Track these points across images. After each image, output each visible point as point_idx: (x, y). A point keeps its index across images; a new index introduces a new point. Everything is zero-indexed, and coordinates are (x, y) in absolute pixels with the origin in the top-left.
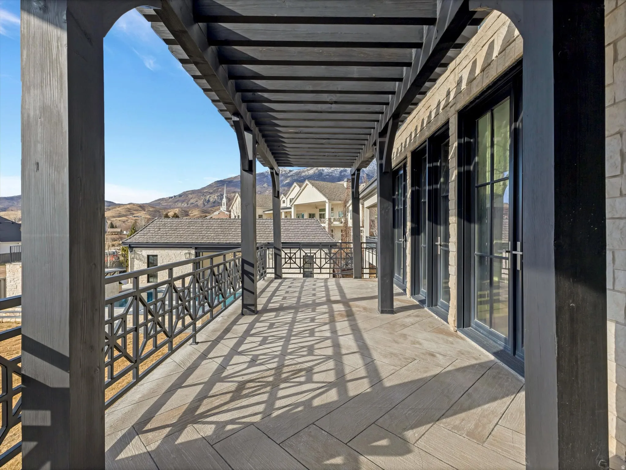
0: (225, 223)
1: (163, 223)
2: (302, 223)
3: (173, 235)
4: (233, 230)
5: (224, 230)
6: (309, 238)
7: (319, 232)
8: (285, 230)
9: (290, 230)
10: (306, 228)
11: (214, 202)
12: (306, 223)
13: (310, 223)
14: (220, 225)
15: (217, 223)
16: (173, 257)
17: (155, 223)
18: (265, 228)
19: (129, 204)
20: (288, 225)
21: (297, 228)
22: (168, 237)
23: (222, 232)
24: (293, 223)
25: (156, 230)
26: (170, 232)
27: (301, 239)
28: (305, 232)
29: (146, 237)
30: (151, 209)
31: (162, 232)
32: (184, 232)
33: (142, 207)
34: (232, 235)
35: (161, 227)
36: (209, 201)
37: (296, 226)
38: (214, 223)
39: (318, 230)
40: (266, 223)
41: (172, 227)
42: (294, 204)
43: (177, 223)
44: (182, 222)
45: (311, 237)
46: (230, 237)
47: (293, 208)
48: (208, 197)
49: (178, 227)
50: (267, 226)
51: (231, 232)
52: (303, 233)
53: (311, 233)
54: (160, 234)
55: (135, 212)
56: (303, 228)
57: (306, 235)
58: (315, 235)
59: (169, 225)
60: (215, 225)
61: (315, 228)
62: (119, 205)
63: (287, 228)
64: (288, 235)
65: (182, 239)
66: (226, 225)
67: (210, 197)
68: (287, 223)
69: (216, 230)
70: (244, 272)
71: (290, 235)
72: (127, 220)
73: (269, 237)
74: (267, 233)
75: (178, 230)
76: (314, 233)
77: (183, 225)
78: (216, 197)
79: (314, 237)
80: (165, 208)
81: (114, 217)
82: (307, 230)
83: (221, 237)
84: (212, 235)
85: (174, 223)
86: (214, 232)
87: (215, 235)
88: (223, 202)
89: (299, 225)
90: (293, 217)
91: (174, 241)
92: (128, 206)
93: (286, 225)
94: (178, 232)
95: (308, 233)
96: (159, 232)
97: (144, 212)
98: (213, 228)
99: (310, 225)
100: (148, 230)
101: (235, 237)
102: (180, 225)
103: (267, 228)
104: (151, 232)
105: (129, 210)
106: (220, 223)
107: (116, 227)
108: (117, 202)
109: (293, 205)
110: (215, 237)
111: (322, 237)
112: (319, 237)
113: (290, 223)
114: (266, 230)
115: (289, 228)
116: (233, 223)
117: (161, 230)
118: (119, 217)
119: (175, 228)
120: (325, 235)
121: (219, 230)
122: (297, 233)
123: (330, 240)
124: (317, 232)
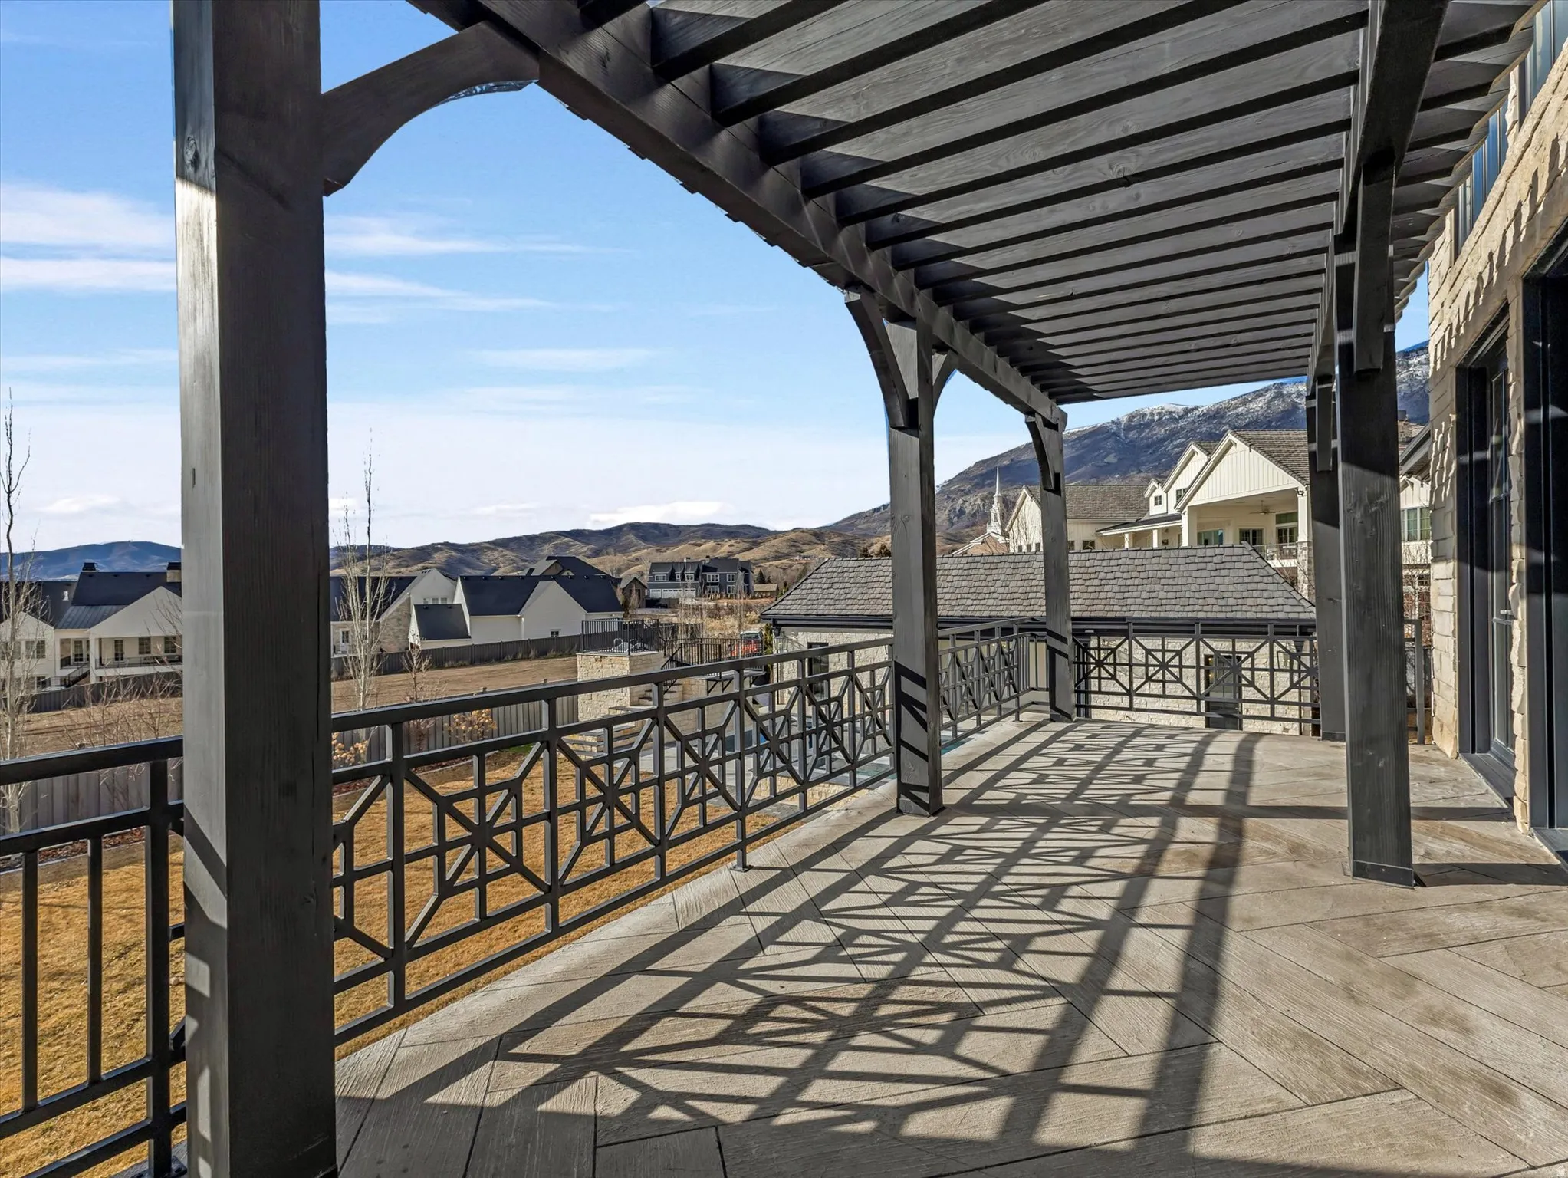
0: (979, 565)
1: (839, 570)
2: (1201, 559)
3: (860, 597)
4: (999, 583)
5: (977, 584)
6: (1223, 602)
7: (1261, 586)
8: (1145, 582)
9: (1163, 582)
10: (1213, 573)
11: (974, 515)
12: (1215, 560)
13: (1228, 559)
14: (966, 572)
15: (959, 566)
17: (823, 570)
18: (1085, 576)
19: (795, 530)
20: (1156, 567)
21: (1185, 574)
22: (850, 602)
23: (972, 590)
24: (1171, 561)
25: (826, 586)
26: (854, 590)
27: (1197, 608)
28: (1212, 587)
29: (804, 602)
30: (835, 540)
31: (837, 591)
32: (883, 590)
33: (819, 535)
34: (995, 595)
35: (836, 580)
36: (962, 512)
37: (1182, 568)
38: (953, 567)
39: (1256, 579)
40: (1088, 564)
41: (858, 580)
42: (1190, 504)
43: (869, 569)
44: (880, 568)
45: (1231, 601)
46: (990, 602)
47: (1185, 518)
48: (960, 501)
49: (869, 579)
50: (1091, 570)
51: (993, 589)
52: (1203, 588)
53: (1231, 588)
54: (832, 596)
55: (805, 547)
56: (1205, 573)
57: (1216, 594)
58: (1245, 594)
59: (852, 575)
60: (954, 572)
61: (1246, 573)
62: (776, 534)
63: (1151, 574)
64: (1154, 595)
65: (879, 607)
66: (981, 571)
67: (965, 501)
68: (1154, 561)
69: (956, 584)
70: (902, 699)
71: (1161, 595)
72: (791, 566)
73: (1096, 602)
74: (1091, 589)
75: (870, 586)
76: (1241, 587)
77: (881, 573)
78: (979, 502)
79: (1240, 602)
80: (865, 535)
81: (766, 560)
82: (1218, 580)
83: (969, 602)
85: (863, 568)
87: (954, 596)
88: (993, 512)
89: (1192, 567)
90: (1185, 543)
91: (860, 612)
92: (792, 536)
93: (1148, 567)
94: (871, 591)
95: (1222, 588)
96: (831, 590)
97: (822, 547)
98: (950, 578)
99: (1228, 566)
100: (809, 586)
101: (1004, 602)
102: (875, 574)
103: (1093, 576)
104: (815, 591)
105: (793, 543)
106: (966, 566)
107: (769, 582)
108: (771, 529)
109: (1186, 509)
110: (954, 603)
111: (1271, 602)
112: (1260, 601)
113: (1162, 561)
114: (1088, 583)
115: (1159, 575)
116: (999, 565)
117: (836, 586)
118: (776, 558)
119: (863, 580)
120: (1280, 593)
121: (964, 583)
122: (1184, 588)
123: (1300, 609)
124: (1254, 586)
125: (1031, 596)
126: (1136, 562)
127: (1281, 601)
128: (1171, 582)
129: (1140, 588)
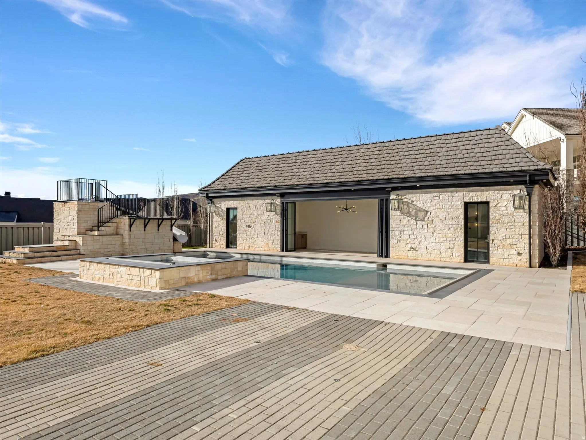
0: (328, 154)
1: (250, 163)
2: (467, 139)
3: (256, 177)
4: (337, 163)
5: (324, 165)
6: (478, 164)
7: (505, 152)
8: (428, 155)
9: (440, 154)
10: (474, 147)
12: (476, 138)
13: (486, 137)
14: (319, 159)
15: (317, 155)
16: (254, 211)
18: (391, 155)
20: (437, 146)
21: (455, 148)
22: (250, 180)
23: (321, 169)
24: (447, 142)
25: (239, 172)
26: (254, 174)
27: (459, 168)
28: (472, 155)
29: (225, 183)
31: (245, 175)
34: (334, 171)
35: (246, 169)
37: (454, 145)
38: (313, 156)
39: (502, 147)
41: (258, 168)
43: (266, 161)
44: (271, 160)
45: (483, 163)
46: (330, 175)
49: (264, 167)
50: (395, 151)
51: (333, 167)
52: (465, 156)
53: (485, 154)
54: (241, 178)
56: (469, 147)
57: (474, 159)
58: (494, 158)
59: (255, 165)
61: (496, 144)
63: (432, 151)
64: (432, 163)
65: (265, 182)
68: (436, 142)
69: (312, 166)
71: (438, 162)
73: (394, 170)
74: (393, 162)
75: (263, 170)
76: (491, 154)
79: (489, 162)
82: (476, 150)
83: (317, 176)
84: (306, 173)
85: (262, 161)
86: (309, 169)
87: (309, 173)
89: (460, 144)
91: (254, 186)
93: (431, 147)
94: (263, 174)
95: (478, 155)
96: (242, 175)
98: (309, 163)
99: (484, 141)
101: (338, 174)
103: (396, 154)
104: (233, 175)
106: (321, 155)
110: (308, 177)
111: (511, 161)
112: (503, 161)
113: (441, 142)
114: (392, 159)
115: (438, 150)
116: (340, 153)
117: (245, 172)
119: (261, 168)
120: (518, 155)
121: (317, 165)
122: (453, 157)
123: (532, 164)
124: (501, 152)
125: (355, 169)
126: (425, 144)
127: (518, 160)
128: (445, 154)
129: (424, 159)
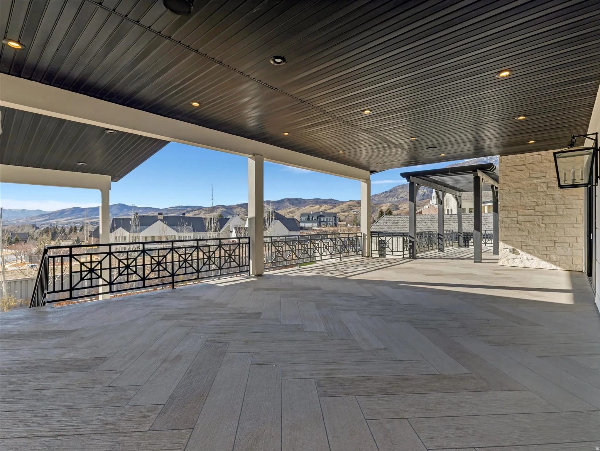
0: (434, 218)
1: (389, 218)
3: (396, 227)
5: (433, 223)
15: (428, 218)
17: (384, 218)
18: (468, 222)
22: (393, 228)
23: (432, 225)
25: (385, 223)
26: (394, 225)
29: (378, 228)
31: (388, 225)
32: (403, 225)
35: (388, 221)
38: (425, 218)
40: (469, 218)
41: (395, 221)
43: (398, 218)
44: (402, 218)
49: (399, 221)
50: (470, 220)
54: (387, 226)
59: (393, 220)
60: (426, 220)
65: (402, 230)
66: (435, 219)
69: (427, 223)
74: (470, 225)
75: (399, 223)
77: (402, 220)
84: (424, 227)
85: (396, 218)
86: (425, 225)
91: (396, 231)
94: (399, 225)
96: (387, 225)
98: (425, 221)
100: (379, 223)
102: (400, 220)
104: (381, 225)
107: (342, 221)
117: (388, 223)
119: (397, 222)
121: (429, 223)
125: (451, 227)
